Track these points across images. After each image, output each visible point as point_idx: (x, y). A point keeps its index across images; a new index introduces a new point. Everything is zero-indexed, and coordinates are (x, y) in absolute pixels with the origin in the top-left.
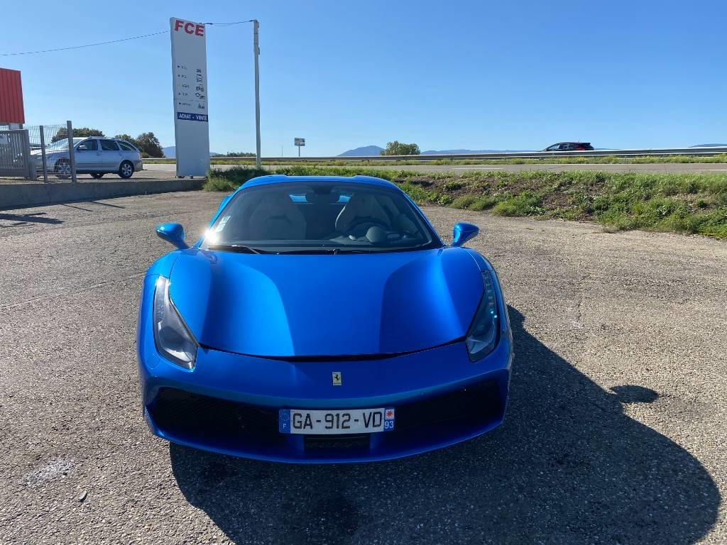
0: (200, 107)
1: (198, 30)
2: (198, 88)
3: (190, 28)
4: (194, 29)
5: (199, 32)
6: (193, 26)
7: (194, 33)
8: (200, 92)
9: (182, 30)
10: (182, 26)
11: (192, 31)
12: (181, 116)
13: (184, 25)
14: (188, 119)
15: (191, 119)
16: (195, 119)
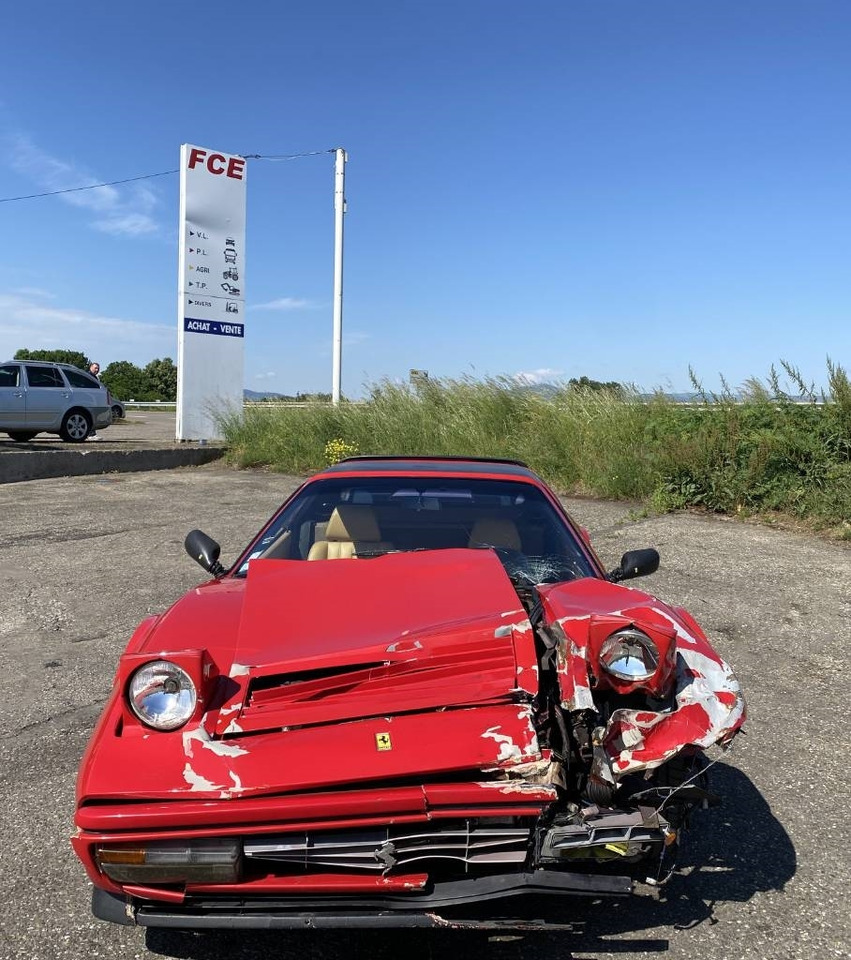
0: (229, 309)
1: (232, 167)
2: (227, 274)
3: (217, 164)
4: (225, 166)
5: (235, 172)
6: (222, 160)
7: (225, 172)
8: (230, 281)
9: (202, 167)
10: (202, 161)
11: (221, 171)
12: (190, 325)
13: (206, 159)
14: (204, 331)
15: (211, 331)
16: (219, 332)
